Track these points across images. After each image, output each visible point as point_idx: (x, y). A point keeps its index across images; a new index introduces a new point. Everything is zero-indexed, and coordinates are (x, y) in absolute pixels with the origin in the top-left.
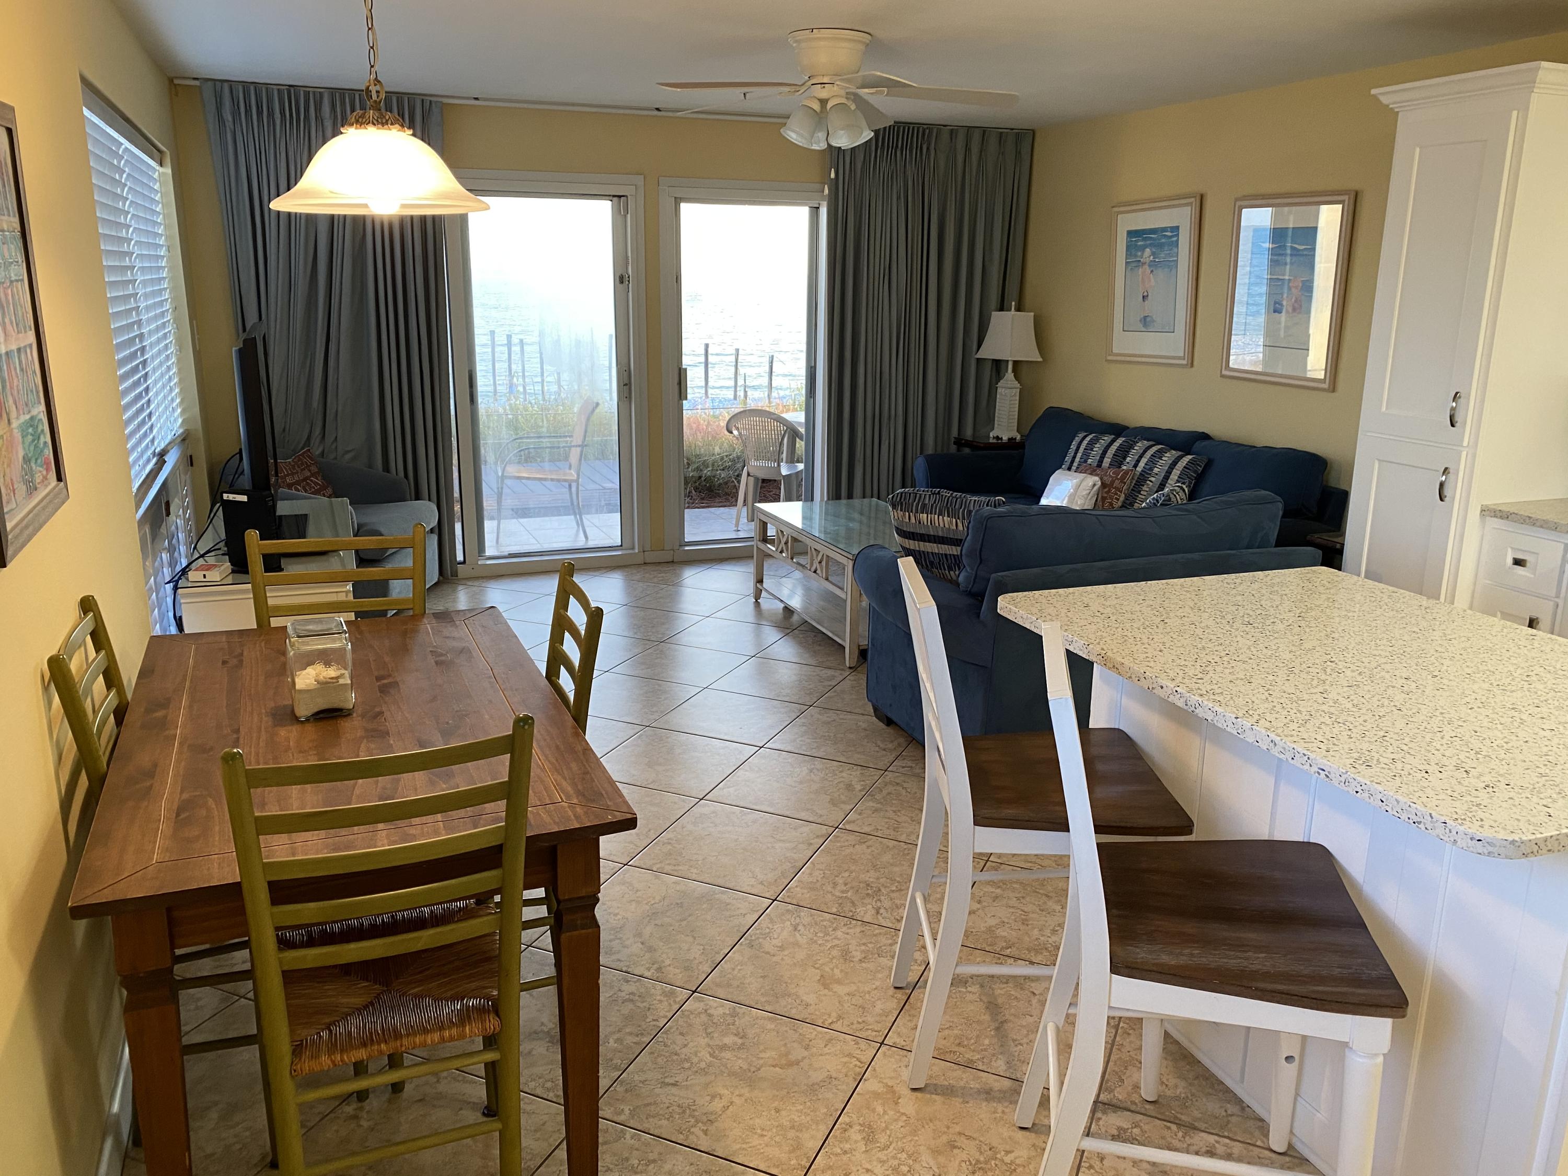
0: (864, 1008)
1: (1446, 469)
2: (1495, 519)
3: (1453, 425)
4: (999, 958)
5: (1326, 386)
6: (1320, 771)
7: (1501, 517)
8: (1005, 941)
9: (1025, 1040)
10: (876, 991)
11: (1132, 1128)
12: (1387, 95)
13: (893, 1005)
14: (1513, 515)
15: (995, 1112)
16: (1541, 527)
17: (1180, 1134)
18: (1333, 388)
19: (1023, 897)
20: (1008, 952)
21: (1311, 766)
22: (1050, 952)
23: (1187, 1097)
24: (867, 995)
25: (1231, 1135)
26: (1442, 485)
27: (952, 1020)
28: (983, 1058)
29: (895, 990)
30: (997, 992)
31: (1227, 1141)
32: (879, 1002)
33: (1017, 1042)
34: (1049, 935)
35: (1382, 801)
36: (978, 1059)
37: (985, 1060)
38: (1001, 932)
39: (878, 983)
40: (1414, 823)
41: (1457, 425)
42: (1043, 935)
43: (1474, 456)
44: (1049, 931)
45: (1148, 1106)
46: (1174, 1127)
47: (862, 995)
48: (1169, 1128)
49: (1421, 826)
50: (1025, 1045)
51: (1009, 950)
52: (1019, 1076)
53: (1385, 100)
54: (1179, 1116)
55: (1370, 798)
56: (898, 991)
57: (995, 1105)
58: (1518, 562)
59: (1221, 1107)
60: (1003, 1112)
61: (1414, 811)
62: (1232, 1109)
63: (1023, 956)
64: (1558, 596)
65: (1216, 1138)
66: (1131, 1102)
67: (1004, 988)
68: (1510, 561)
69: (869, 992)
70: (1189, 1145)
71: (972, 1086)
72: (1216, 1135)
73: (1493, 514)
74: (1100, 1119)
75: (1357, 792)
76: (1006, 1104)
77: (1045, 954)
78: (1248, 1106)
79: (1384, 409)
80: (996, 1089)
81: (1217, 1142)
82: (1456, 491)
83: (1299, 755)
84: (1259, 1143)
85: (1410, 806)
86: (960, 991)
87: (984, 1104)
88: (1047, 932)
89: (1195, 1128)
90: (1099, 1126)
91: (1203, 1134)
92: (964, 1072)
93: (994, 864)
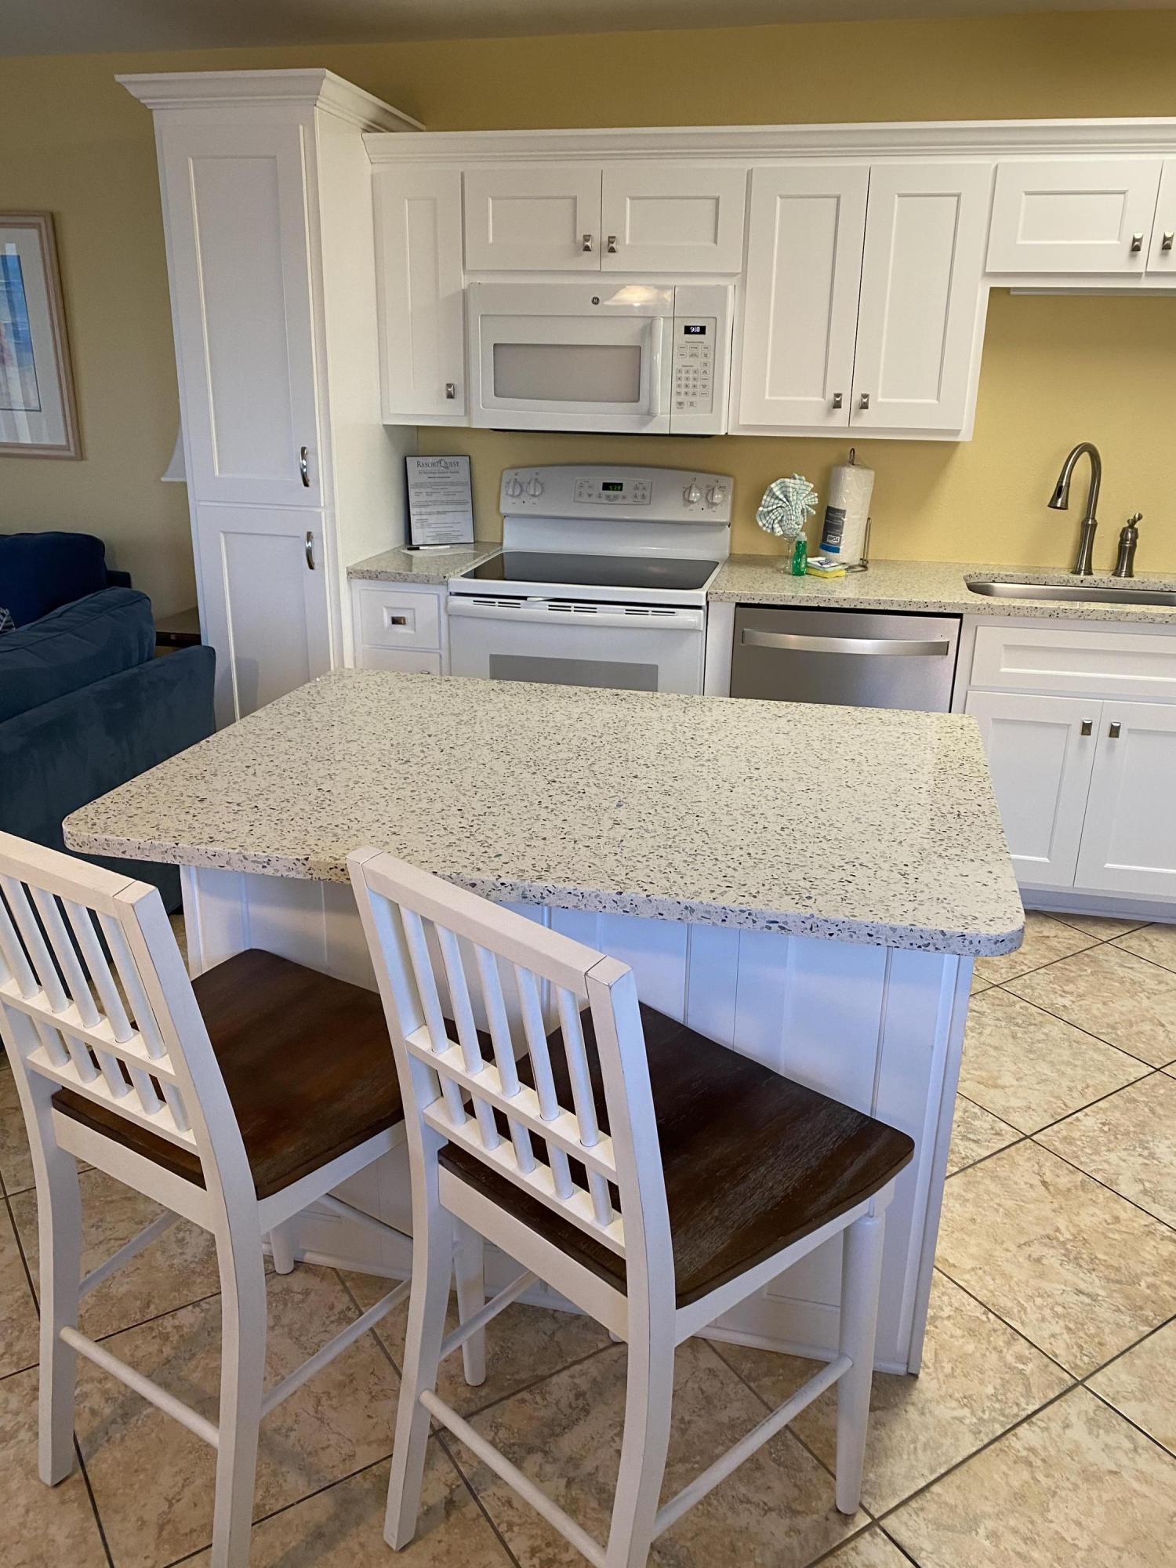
0: (40, 1558)
1: (309, 534)
2: (365, 581)
3: (306, 485)
4: (151, 1329)
5: (72, 453)
6: (771, 925)
7: (370, 578)
8: (136, 1298)
9: (289, 1422)
10: (31, 1514)
11: (496, 1434)
12: (139, 85)
13: (76, 1515)
14: (383, 574)
15: (353, 1556)
16: (414, 582)
17: (538, 1398)
18: (81, 456)
19: (101, 1220)
20: (153, 1311)
21: (754, 922)
22: (200, 1274)
23: (502, 1347)
24: (24, 1532)
25: (575, 1358)
26: (309, 553)
27: (176, 1469)
28: (268, 1490)
29: (58, 1490)
30: (195, 1377)
31: (577, 1367)
32: (53, 1530)
33: (284, 1431)
34: (180, 1251)
35: (871, 935)
36: (264, 1498)
37: (273, 1491)
38: (120, 1289)
39: (22, 1500)
40: (920, 947)
41: (310, 483)
42: (173, 1257)
43: (333, 515)
44: (174, 1246)
45: (484, 1392)
46: (525, 1395)
47: (16, 1539)
48: (523, 1401)
49: (931, 948)
50: (296, 1427)
51: (152, 1307)
52: (330, 1477)
53: (134, 91)
54: (517, 1377)
55: (851, 936)
56: (63, 1487)
57: (343, 1544)
58: (396, 621)
59: (537, 1332)
60: (362, 1545)
61: (917, 935)
62: (548, 1325)
63: (177, 1304)
64: (440, 648)
65: (566, 1373)
66: (464, 1401)
67: (197, 1367)
68: (387, 621)
69: (23, 1525)
70: (557, 1404)
71: (293, 1544)
72: (564, 1368)
73: (360, 575)
74: (459, 1452)
75: (831, 935)
76: (354, 1531)
77: (199, 1280)
78: (555, 1311)
79: (217, 473)
80: (323, 1519)
81: (572, 1377)
82: (323, 556)
83: (733, 914)
84: (601, 1346)
85: (912, 930)
86: (148, 1416)
87: (330, 1555)
88: (174, 1249)
89: (543, 1379)
90: (466, 1462)
91: (555, 1379)
92: (264, 1533)
93: (21, 1197)
